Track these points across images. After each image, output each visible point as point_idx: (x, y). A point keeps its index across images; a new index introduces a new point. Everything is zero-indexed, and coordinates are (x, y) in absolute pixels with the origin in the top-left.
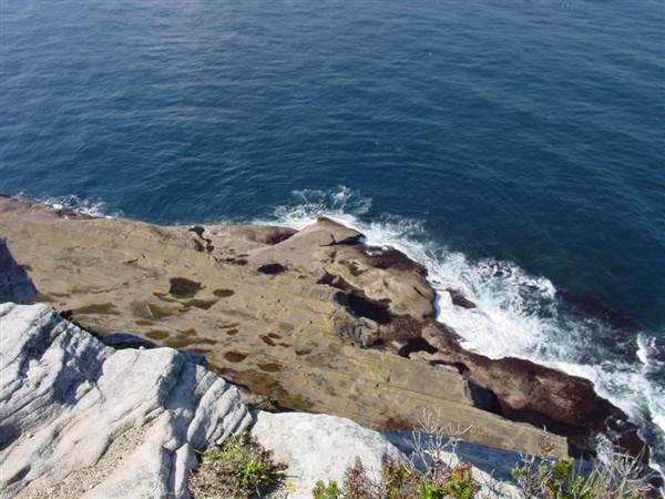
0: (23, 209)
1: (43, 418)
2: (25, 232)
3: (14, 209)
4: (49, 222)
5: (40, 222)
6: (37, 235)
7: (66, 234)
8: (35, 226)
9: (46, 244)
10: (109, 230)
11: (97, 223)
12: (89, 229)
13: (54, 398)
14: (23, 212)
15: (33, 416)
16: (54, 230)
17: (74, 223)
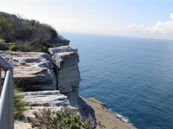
0: (110, 113)
1: (53, 106)
2: (108, 118)
3: (108, 112)
4: (114, 119)
5: (112, 118)
6: (110, 121)
7: (117, 123)
8: (111, 118)
9: (111, 123)
10: (128, 127)
11: (126, 124)
12: (123, 124)
13: (56, 104)
14: (110, 114)
15: (52, 105)
16: (115, 121)
17: (120, 121)
